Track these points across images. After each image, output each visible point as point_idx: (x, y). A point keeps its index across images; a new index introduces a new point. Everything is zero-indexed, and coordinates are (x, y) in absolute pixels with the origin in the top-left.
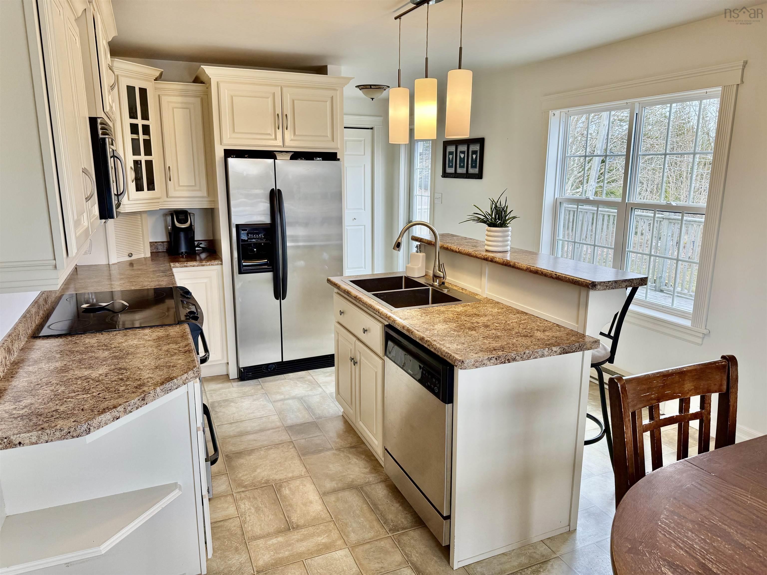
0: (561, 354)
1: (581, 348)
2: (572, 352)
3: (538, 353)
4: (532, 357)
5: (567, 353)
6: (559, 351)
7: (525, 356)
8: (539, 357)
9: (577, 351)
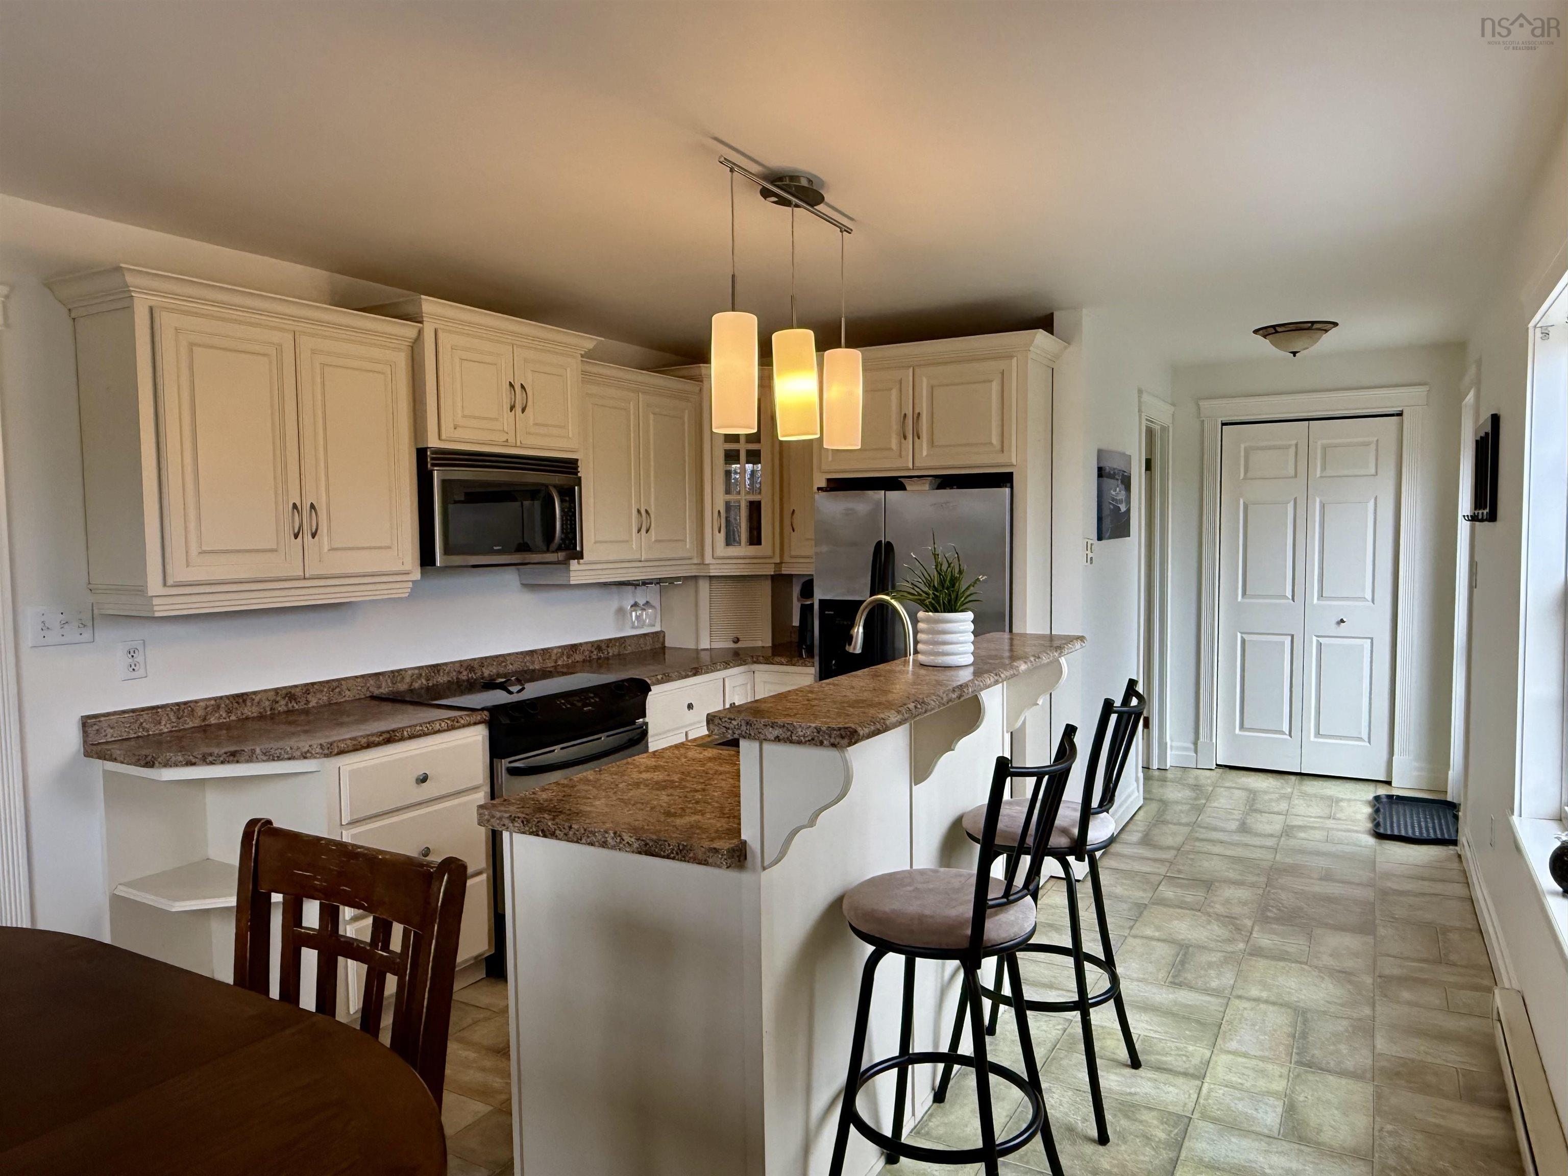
0: (640, 853)
1: (683, 853)
2: (664, 857)
3: (595, 836)
4: (583, 841)
5: (653, 855)
6: (636, 845)
7: (571, 833)
8: (597, 844)
9: (673, 858)
